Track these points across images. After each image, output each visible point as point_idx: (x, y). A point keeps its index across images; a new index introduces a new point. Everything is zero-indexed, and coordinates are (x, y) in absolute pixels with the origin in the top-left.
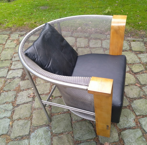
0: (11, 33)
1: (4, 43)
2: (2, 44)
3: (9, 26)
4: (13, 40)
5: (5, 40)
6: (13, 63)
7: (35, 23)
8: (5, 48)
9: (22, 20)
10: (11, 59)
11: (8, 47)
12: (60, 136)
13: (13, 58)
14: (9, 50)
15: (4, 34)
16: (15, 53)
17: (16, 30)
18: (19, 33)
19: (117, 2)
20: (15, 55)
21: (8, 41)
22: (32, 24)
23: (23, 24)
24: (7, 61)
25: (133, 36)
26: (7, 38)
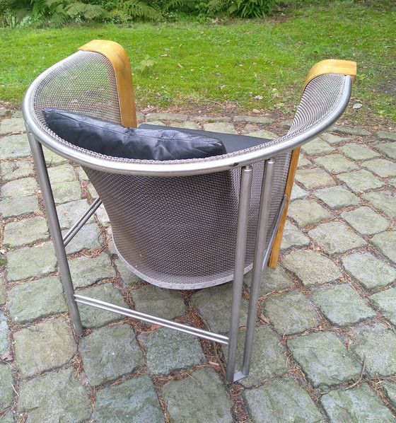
12: (33, 327)
19: (167, 49)
25: (208, 113)
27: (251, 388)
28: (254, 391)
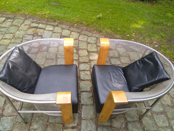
0: (26, 19)
1: (19, 26)
2: (18, 26)
3: (25, 13)
4: (26, 25)
5: (21, 24)
6: (23, 41)
7: (45, 15)
8: (19, 29)
9: (35, 11)
10: (22, 38)
11: (22, 29)
13: (24, 38)
14: (22, 31)
15: (20, 19)
16: (26, 34)
17: (29, 18)
18: (31, 20)
19: (110, 10)
20: (25, 36)
21: (22, 25)
22: (43, 15)
23: (36, 14)
24: (19, 39)
26: (22, 23)
27: (84, 120)
28: (84, 121)
